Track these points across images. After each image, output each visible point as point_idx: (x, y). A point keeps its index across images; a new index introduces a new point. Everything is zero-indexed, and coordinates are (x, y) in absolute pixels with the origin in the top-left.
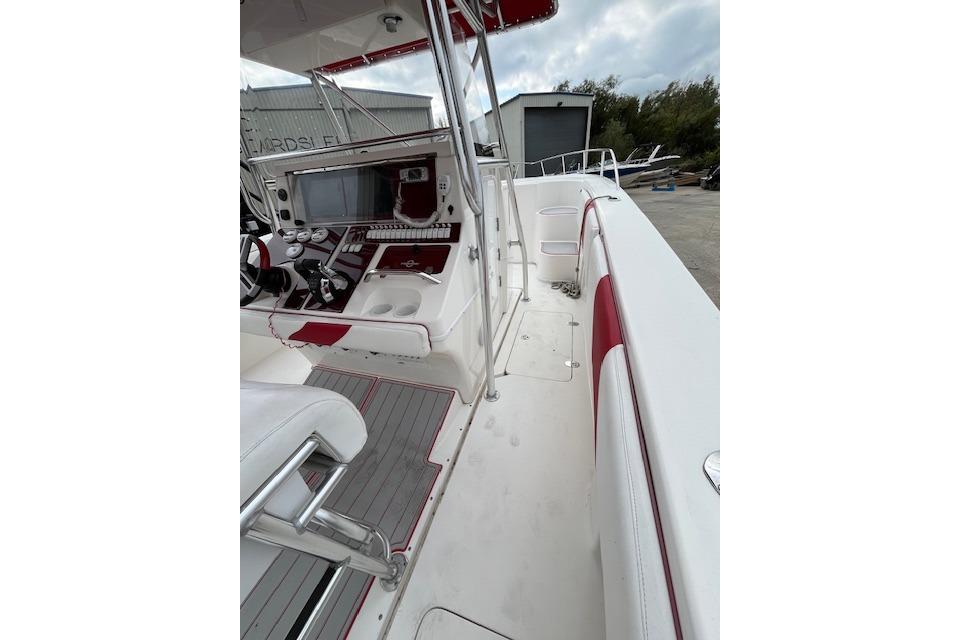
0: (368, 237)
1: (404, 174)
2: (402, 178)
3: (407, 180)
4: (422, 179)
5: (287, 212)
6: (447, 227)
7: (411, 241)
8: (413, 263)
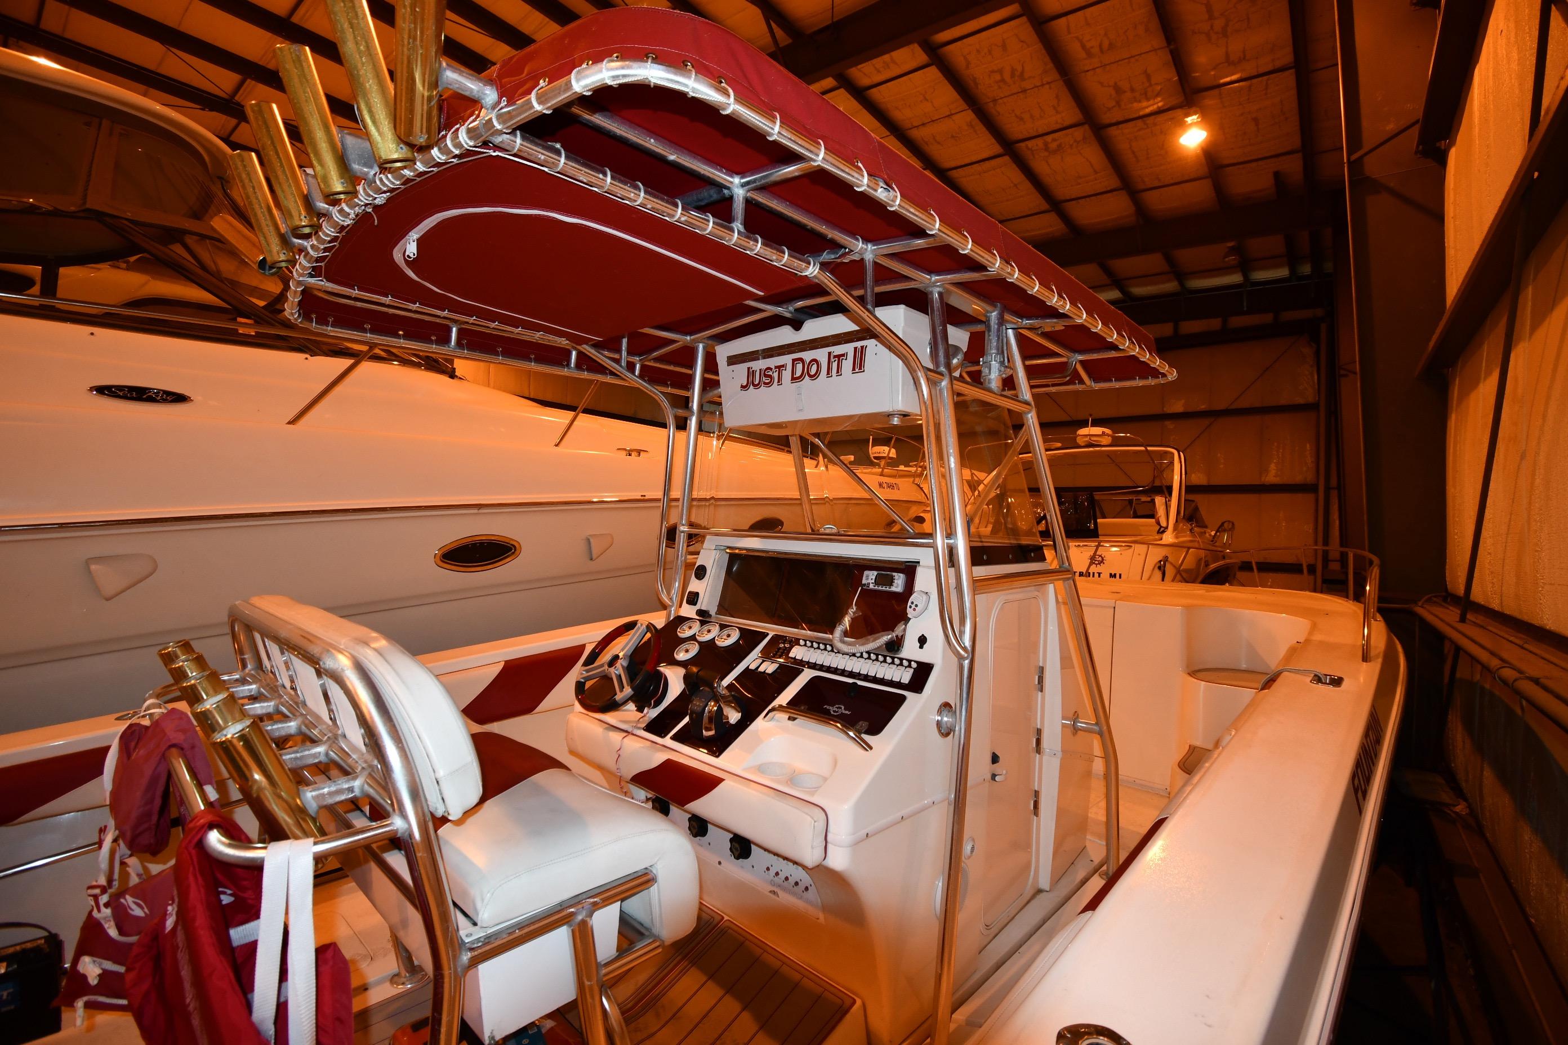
0: (792, 655)
1: (869, 578)
2: (864, 581)
3: (871, 586)
4: (894, 589)
5: (697, 594)
6: (910, 666)
7: (851, 674)
8: (843, 710)
